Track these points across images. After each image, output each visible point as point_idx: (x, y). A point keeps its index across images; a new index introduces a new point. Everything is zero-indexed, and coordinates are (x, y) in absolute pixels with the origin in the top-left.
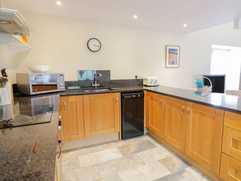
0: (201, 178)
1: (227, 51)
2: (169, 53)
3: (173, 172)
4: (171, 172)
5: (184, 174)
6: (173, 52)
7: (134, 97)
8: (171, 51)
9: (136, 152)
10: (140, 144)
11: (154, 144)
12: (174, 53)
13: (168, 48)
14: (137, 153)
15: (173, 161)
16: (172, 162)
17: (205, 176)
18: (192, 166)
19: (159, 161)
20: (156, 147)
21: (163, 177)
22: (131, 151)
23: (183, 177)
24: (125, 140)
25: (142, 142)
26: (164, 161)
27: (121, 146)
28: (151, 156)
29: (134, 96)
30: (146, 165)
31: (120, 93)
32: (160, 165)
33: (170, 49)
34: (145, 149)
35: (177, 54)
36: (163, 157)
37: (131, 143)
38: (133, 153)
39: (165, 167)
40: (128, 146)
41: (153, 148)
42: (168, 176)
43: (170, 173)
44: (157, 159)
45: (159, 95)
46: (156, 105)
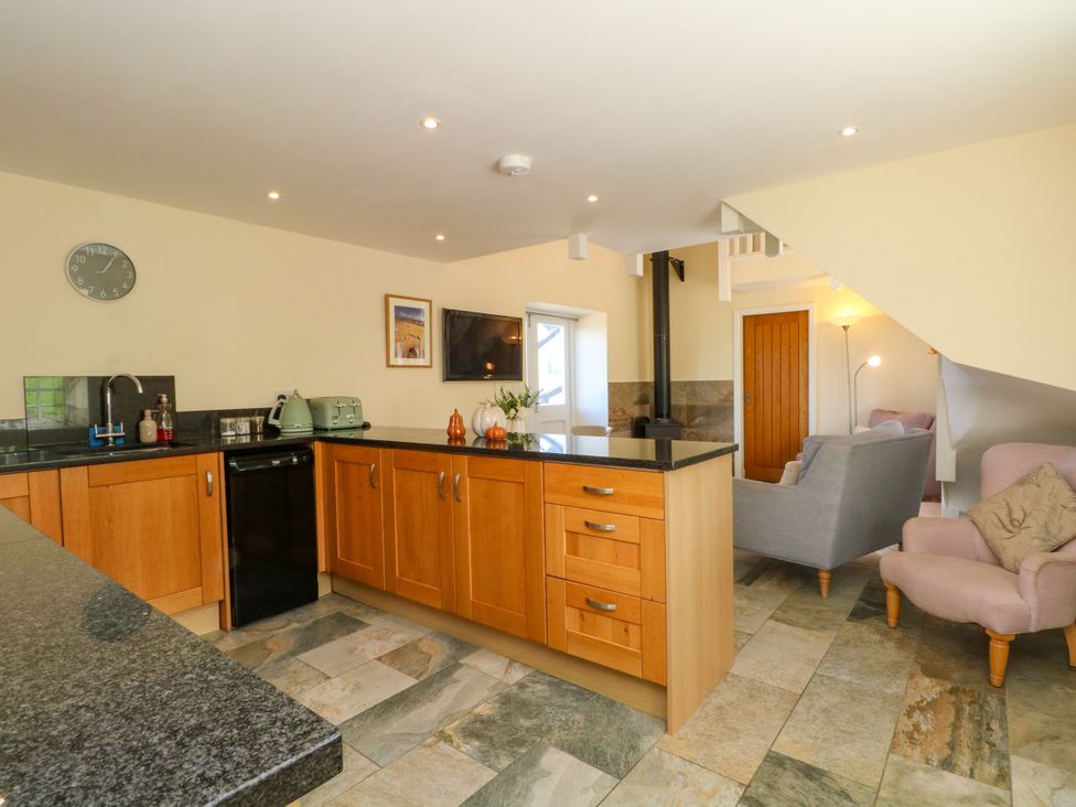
0: (503, 672)
1: (572, 322)
2: (398, 319)
3: (422, 679)
4: (417, 678)
5: (457, 675)
6: (410, 316)
7: (277, 468)
8: (403, 315)
9: (293, 654)
10: (307, 629)
11: (360, 618)
12: (414, 322)
13: (393, 302)
14: (298, 657)
15: (424, 649)
16: (422, 652)
17: (516, 665)
18: (480, 651)
19: (379, 659)
20: (368, 625)
21: (393, 697)
22: (274, 656)
23: (455, 681)
24: (247, 628)
25: (316, 623)
26: (396, 658)
27: (234, 648)
28: (351, 651)
29: (276, 462)
30: (336, 681)
31: (222, 454)
32: (384, 668)
33: (398, 309)
34: (329, 638)
35: (423, 325)
36: (391, 646)
37: (275, 632)
38: (282, 658)
39: (399, 670)
40: (263, 643)
41: (354, 631)
42: (409, 690)
43: (417, 682)
44: (372, 657)
45: (367, 449)
46: (361, 485)
